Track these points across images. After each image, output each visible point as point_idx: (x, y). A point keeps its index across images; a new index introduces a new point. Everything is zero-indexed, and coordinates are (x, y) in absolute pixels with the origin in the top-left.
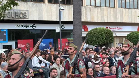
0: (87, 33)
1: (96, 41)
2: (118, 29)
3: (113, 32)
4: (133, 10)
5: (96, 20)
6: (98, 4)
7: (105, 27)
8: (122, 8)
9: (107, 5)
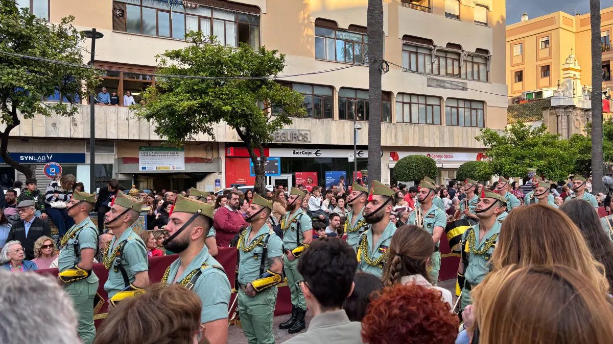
0: (396, 162)
1: (410, 175)
2: (446, 157)
3: (437, 162)
4: (469, 129)
5: (411, 144)
6: (414, 119)
7: (425, 154)
8: (452, 125)
9: (429, 121)
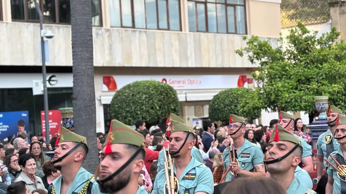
0: (113, 93)
1: (137, 114)
2: (191, 83)
3: (178, 92)
4: (225, 36)
5: (135, 63)
6: (140, 22)
7: (158, 79)
8: (198, 31)
9: (163, 24)
